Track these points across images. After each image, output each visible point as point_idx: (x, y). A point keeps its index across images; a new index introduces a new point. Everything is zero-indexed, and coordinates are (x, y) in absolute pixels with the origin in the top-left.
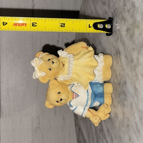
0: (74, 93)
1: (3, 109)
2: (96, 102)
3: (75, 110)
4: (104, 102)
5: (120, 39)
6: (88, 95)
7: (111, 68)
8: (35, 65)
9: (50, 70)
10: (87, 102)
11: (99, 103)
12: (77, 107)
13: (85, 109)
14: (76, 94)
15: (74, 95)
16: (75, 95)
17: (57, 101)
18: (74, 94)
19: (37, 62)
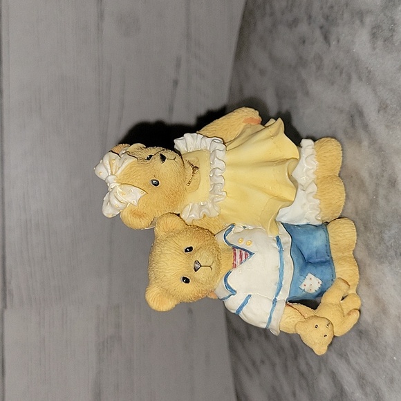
0: (235, 248)
1: (13, 285)
2: (310, 275)
3: (243, 305)
4: (333, 275)
5: (354, 77)
6: (280, 251)
7: (341, 175)
8: (109, 171)
9: (156, 184)
10: (281, 275)
11: (321, 282)
12: (250, 296)
13: (275, 301)
14: (243, 252)
15: (235, 254)
16: (241, 256)
17: (184, 278)
18: (238, 252)
19: (115, 165)
